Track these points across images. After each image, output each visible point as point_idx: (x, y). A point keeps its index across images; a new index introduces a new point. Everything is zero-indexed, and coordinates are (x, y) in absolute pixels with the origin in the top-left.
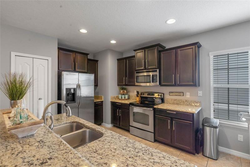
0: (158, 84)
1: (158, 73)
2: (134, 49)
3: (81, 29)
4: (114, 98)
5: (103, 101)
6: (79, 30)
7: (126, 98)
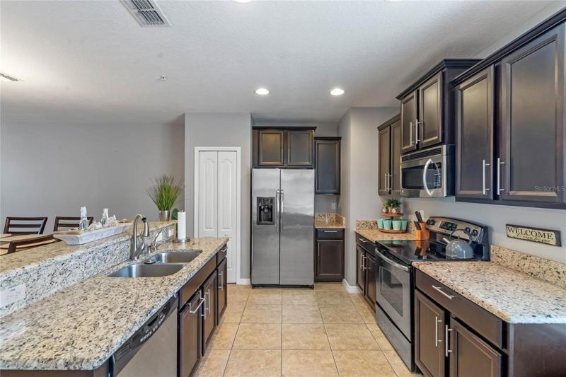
0: (445, 195)
1: (445, 158)
2: (397, 95)
3: (257, 89)
4: (366, 224)
5: (344, 230)
6: (255, 92)
7: (396, 228)
